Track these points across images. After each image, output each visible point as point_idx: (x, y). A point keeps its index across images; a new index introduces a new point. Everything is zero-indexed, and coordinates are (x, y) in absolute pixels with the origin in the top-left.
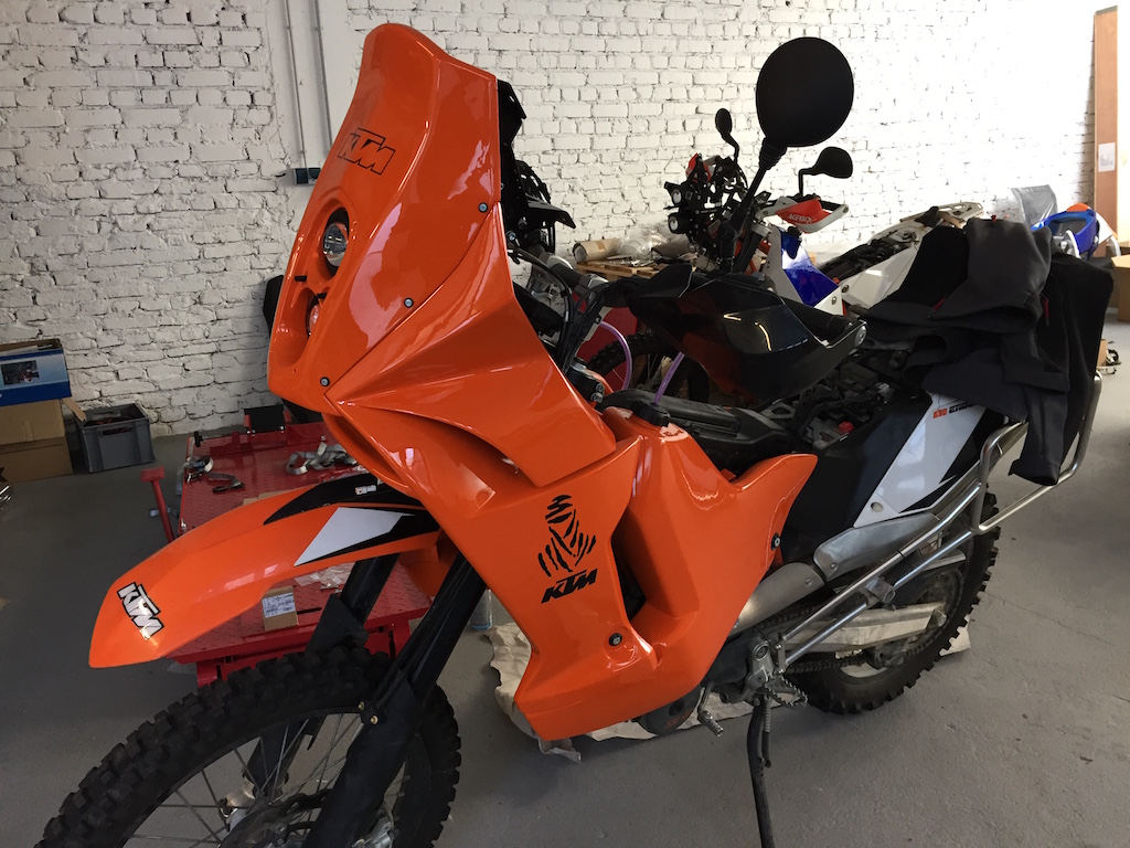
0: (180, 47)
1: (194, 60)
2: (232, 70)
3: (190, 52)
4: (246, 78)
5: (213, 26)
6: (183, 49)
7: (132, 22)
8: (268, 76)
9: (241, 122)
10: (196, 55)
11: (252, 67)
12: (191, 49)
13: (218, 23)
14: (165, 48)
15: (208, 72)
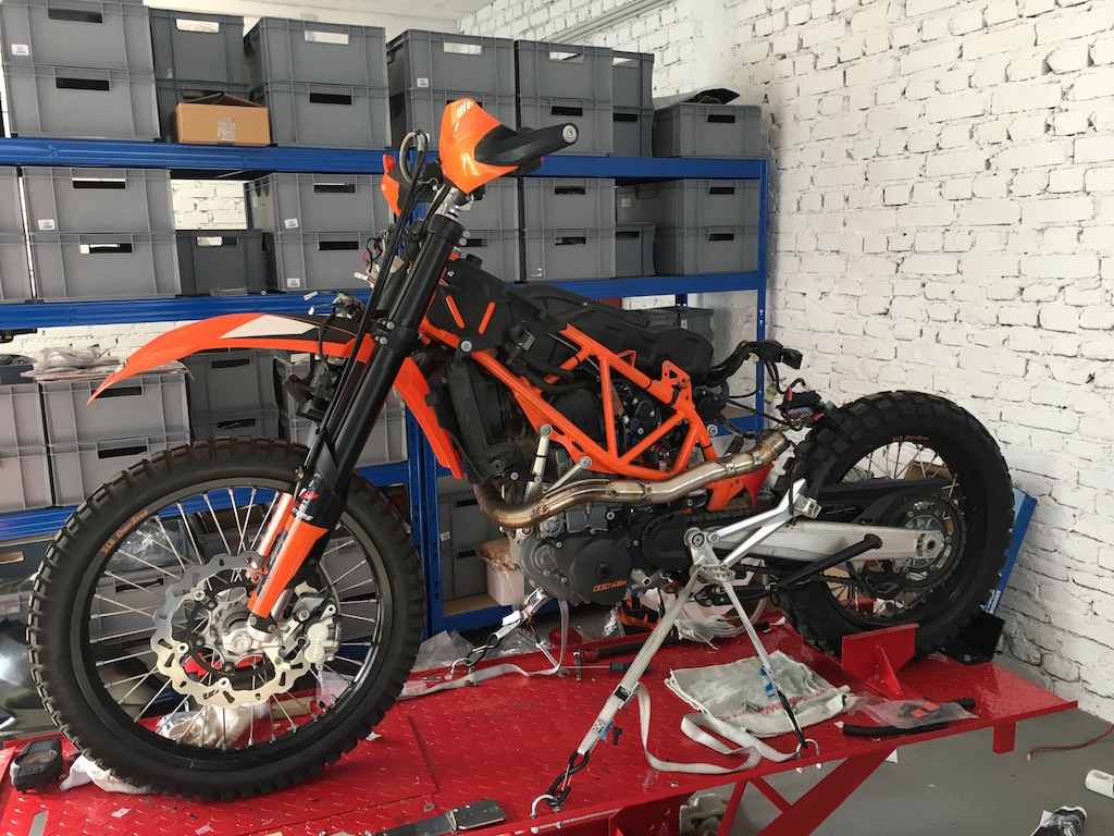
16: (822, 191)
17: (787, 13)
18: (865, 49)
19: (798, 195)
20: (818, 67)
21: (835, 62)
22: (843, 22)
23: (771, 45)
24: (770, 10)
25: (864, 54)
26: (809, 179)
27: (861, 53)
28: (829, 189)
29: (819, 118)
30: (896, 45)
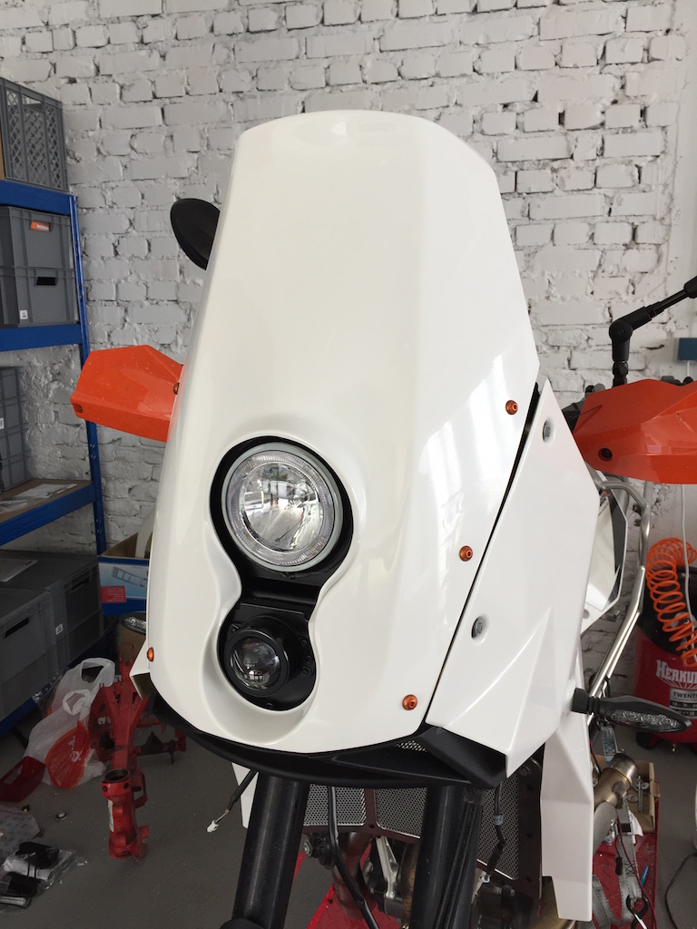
0: (541, 164)
1: (558, 181)
2: (610, 193)
3: (554, 170)
4: (632, 204)
5: (594, 128)
6: (544, 167)
7: (482, 133)
8: (666, 199)
9: (609, 268)
10: (562, 173)
11: (642, 186)
12: (556, 165)
13: (603, 124)
14: (519, 166)
15: (575, 196)
16: (148, 236)
17: (74, 32)
18: (189, 88)
19: (113, 239)
20: (125, 98)
21: (150, 97)
22: (156, 55)
23: (54, 66)
24: (47, 24)
25: (187, 93)
26: (128, 222)
27: (184, 92)
28: (157, 234)
29: (134, 155)
30: (228, 89)
